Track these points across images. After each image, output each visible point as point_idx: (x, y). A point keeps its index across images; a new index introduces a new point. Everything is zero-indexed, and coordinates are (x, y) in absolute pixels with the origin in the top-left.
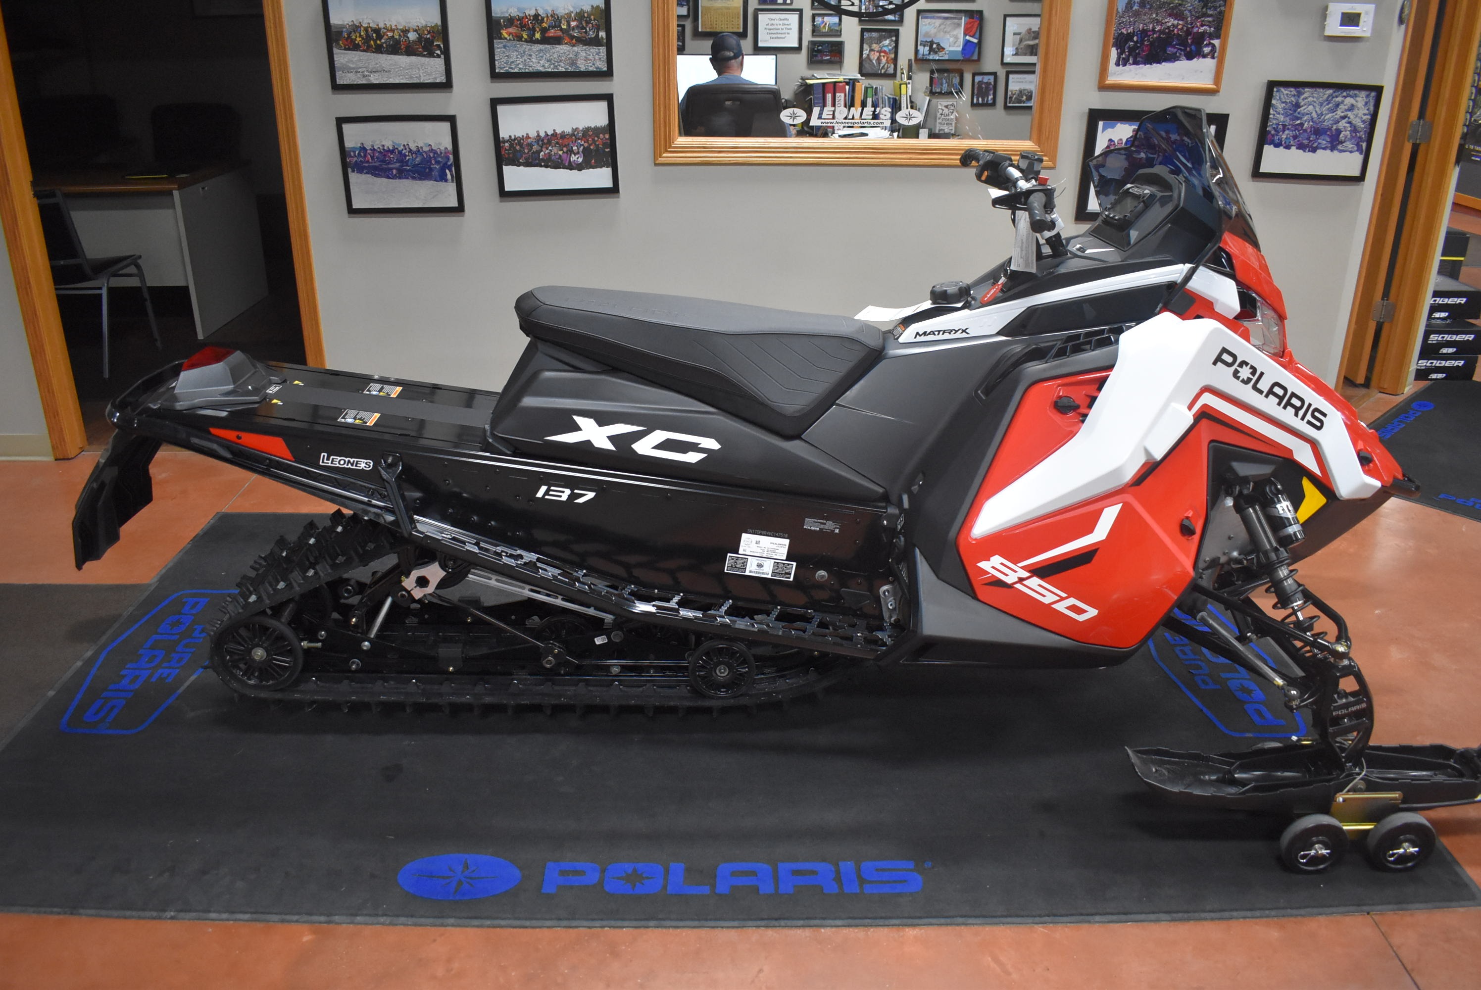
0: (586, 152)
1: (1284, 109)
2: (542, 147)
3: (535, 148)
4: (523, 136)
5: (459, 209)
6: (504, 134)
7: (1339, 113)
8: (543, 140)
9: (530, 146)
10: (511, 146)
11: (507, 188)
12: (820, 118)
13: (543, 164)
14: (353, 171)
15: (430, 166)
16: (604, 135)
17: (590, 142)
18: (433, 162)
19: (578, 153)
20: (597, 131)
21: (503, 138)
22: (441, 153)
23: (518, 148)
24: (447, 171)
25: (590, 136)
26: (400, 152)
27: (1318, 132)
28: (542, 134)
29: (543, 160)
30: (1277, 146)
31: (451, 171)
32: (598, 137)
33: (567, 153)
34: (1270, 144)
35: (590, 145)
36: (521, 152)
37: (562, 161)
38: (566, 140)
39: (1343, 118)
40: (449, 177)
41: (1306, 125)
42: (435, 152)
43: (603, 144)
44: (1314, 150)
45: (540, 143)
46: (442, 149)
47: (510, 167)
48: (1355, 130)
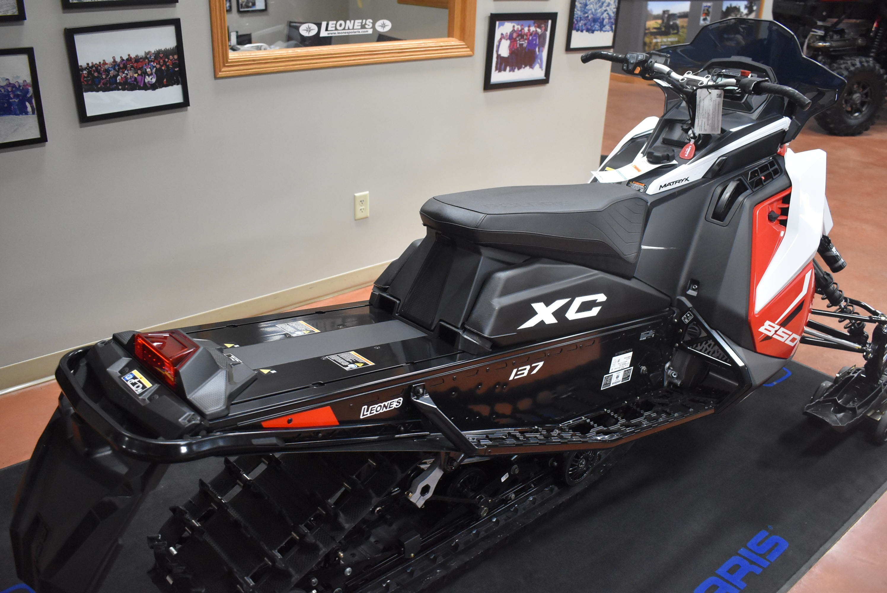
0: (159, 73)
1: (581, 7)
2: (118, 72)
3: (112, 73)
4: (100, 63)
5: (43, 139)
6: (82, 62)
7: (604, 8)
8: (119, 65)
9: (107, 71)
10: (89, 73)
11: (89, 114)
12: (327, 30)
13: (120, 87)
15: (8, 100)
16: (173, 56)
17: (161, 64)
18: (12, 96)
19: (152, 74)
20: (166, 53)
21: (81, 66)
22: (20, 86)
23: (96, 74)
24: (27, 104)
25: (161, 58)
27: (595, 20)
28: (118, 60)
29: (120, 84)
30: (577, 30)
31: (31, 103)
32: (169, 59)
33: (141, 75)
34: (574, 30)
35: (162, 66)
36: (100, 78)
37: (137, 82)
38: (140, 63)
39: (606, 11)
40: (29, 109)
41: (590, 17)
42: (13, 86)
43: (173, 64)
44: (593, 32)
45: (117, 68)
46: (21, 81)
47: (90, 93)
48: (610, 18)
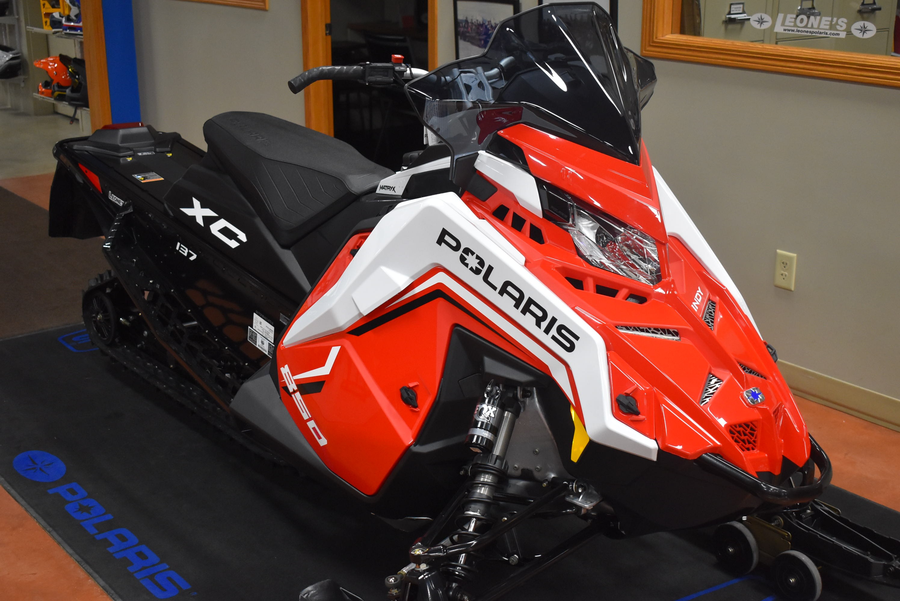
14: (461, 39)
26: (486, 27)
